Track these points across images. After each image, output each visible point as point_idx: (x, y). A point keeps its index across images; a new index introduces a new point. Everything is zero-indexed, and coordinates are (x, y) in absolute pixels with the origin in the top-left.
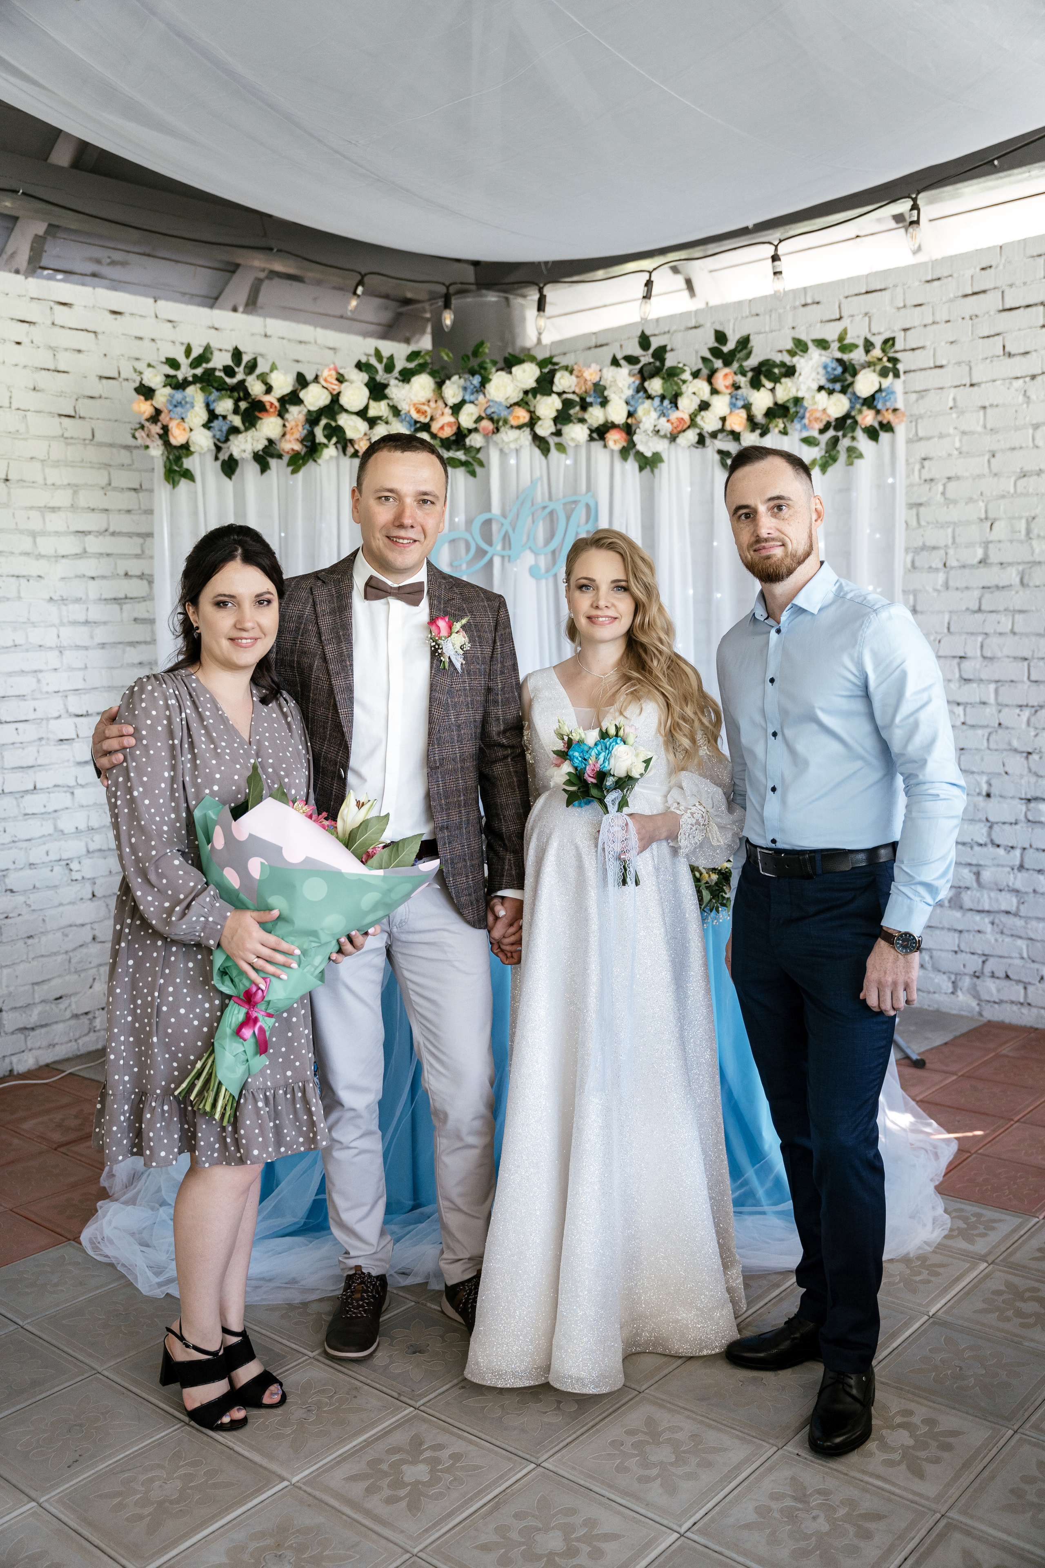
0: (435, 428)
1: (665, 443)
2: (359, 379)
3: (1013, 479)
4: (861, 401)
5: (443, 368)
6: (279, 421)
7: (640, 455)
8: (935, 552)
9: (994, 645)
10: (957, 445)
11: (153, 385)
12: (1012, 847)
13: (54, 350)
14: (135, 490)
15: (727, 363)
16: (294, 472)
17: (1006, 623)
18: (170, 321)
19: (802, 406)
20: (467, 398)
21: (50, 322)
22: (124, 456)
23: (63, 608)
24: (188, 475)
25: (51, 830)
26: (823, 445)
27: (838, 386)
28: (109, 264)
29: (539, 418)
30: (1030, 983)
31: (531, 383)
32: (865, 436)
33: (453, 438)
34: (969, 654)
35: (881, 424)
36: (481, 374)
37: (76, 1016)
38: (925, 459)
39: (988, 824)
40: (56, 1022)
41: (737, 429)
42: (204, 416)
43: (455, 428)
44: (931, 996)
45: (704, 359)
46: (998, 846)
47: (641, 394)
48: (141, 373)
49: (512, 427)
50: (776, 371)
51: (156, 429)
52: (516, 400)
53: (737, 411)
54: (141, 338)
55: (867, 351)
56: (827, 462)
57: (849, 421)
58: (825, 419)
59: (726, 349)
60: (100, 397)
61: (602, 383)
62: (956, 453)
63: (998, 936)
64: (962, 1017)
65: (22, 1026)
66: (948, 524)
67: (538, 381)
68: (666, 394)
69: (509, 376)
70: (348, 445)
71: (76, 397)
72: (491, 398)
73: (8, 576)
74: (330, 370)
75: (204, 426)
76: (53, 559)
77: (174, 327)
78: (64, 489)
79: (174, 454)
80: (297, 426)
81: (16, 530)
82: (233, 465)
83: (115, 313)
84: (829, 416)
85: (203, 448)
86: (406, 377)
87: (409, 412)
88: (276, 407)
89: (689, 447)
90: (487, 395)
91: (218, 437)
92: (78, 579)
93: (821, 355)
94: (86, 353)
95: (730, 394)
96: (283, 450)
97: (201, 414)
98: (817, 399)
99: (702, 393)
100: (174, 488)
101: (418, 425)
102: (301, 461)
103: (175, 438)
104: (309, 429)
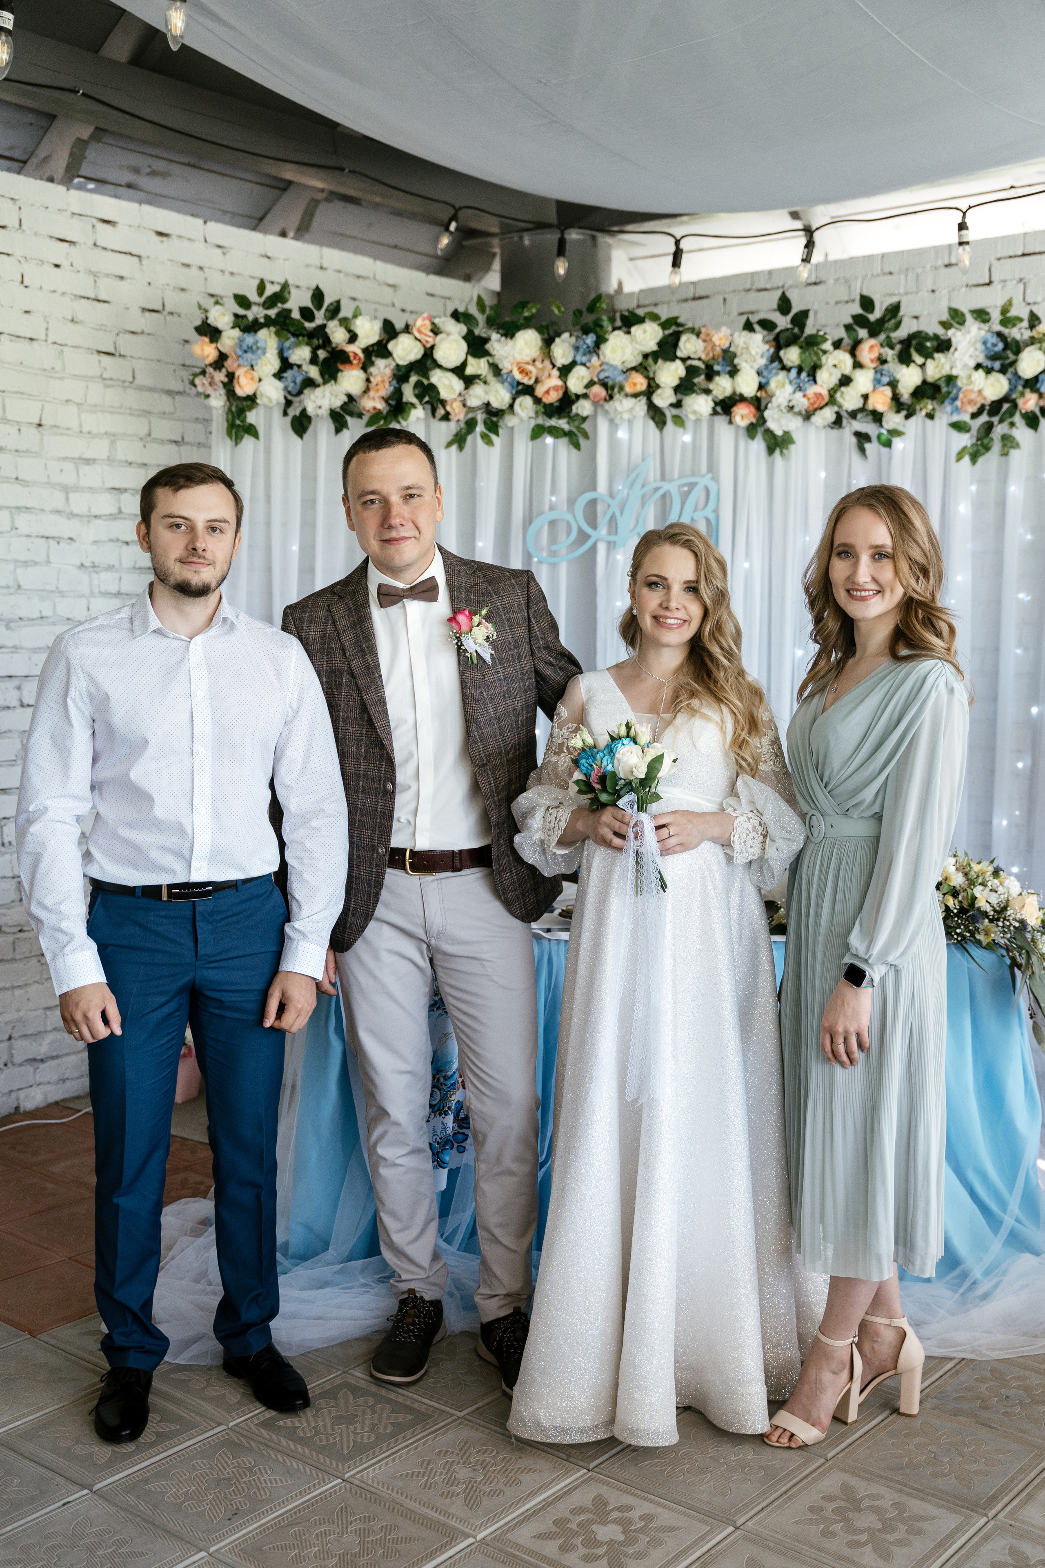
0: (539, 391)
1: (800, 420)
2: (455, 331)
4: (1021, 382)
5: (553, 323)
6: (361, 375)
7: (769, 433)
11: (220, 326)
13: (95, 275)
14: (176, 442)
15: (873, 334)
18: (219, 247)
19: (955, 386)
20: (578, 359)
21: (91, 243)
22: (166, 403)
23: (94, 575)
24: (251, 431)
26: (974, 431)
27: (997, 365)
28: (148, 174)
29: (658, 386)
31: (651, 345)
32: (1025, 423)
33: (557, 404)
35: (1042, 409)
36: (596, 333)
40: (68, 1054)
41: (880, 408)
42: (276, 365)
43: (561, 393)
45: (848, 328)
47: (776, 364)
48: (206, 311)
49: (627, 395)
50: (928, 344)
51: (220, 376)
52: (634, 364)
53: (882, 389)
54: (188, 266)
55: (1032, 327)
56: (979, 450)
57: (1006, 406)
58: (980, 402)
59: (873, 317)
60: (142, 333)
61: (732, 349)
67: (660, 344)
68: (803, 366)
69: (627, 336)
70: (440, 406)
71: (116, 331)
72: (606, 360)
73: (37, 537)
74: (424, 319)
75: (275, 375)
76: (86, 519)
77: (224, 254)
78: (101, 438)
79: (237, 406)
80: (383, 381)
81: (48, 483)
82: (305, 422)
83: (160, 234)
84: (985, 399)
85: (271, 401)
86: (509, 332)
87: (511, 371)
88: (360, 359)
89: (825, 427)
90: (602, 357)
91: (290, 389)
92: (111, 544)
93: (979, 329)
94: (129, 281)
95: (875, 368)
96: (364, 408)
97: (273, 362)
98: (973, 378)
99: (843, 366)
100: (236, 444)
101: (520, 387)
102: (383, 420)
103: (241, 387)
104: (397, 385)
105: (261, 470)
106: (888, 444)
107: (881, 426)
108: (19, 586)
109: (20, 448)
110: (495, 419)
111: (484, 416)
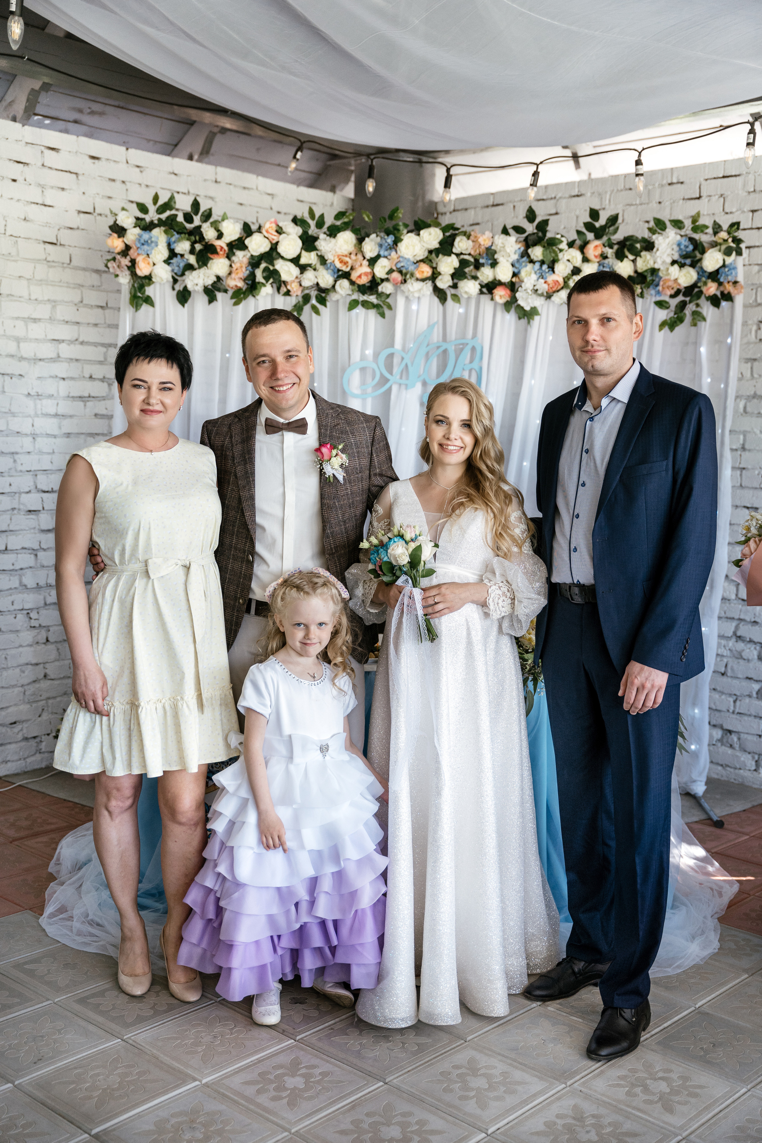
0: (354, 276)
1: (543, 299)
2: (295, 232)
4: (707, 274)
5: (364, 227)
6: (227, 262)
7: (520, 308)
11: (125, 226)
13: (43, 187)
14: (102, 307)
15: (598, 237)
16: (236, 304)
18: (138, 167)
19: (657, 276)
20: (382, 253)
21: (41, 164)
22: (94, 279)
23: (38, 401)
24: (149, 301)
25: (16, 584)
26: (673, 307)
27: (688, 261)
28: (89, 113)
29: (440, 274)
31: (435, 244)
32: (709, 303)
33: (369, 285)
35: (722, 293)
36: (394, 234)
37: (26, 739)
40: (10, 743)
42: (166, 254)
43: (370, 277)
44: (737, 771)
45: (579, 232)
47: (525, 259)
48: (116, 215)
49: (417, 279)
50: (638, 246)
51: (126, 262)
52: (421, 258)
54: (114, 180)
55: (715, 233)
56: (675, 322)
57: (696, 290)
58: (676, 287)
59: (597, 225)
60: (78, 228)
61: (493, 248)
67: (441, 243)
68: (545, 260)
69: (417, 237)
70: (283, 285)
71: (58, 227)
72: (402, 255)
74: (271, 223)
75: (165, 261)
76: (33, 361)
77: (141, 172)
78: (45, 304)
79: (139, 283)
80: (241, 267)
81: (4, 335)
82: (186, 295)
83: (93, 158)
84: (679, 285)
85: (163, 279)
86: (333, 234)
87: (334, 261)
88: (225, 250)
90: (398, 252)
91: (175, 271)
92: (51, 379)
93: (676, 233)
94: (68, 191)
95: (598, 262)
96: (229, 286)
97: (163, 252)
98: (670, 271)
99: (575, 260)
100: (137, 310)
101: (340, 273)
102: (242, 296)
103: (141, 270)
104: (251, 270)
110: (323, 295)
111: (316, 292)
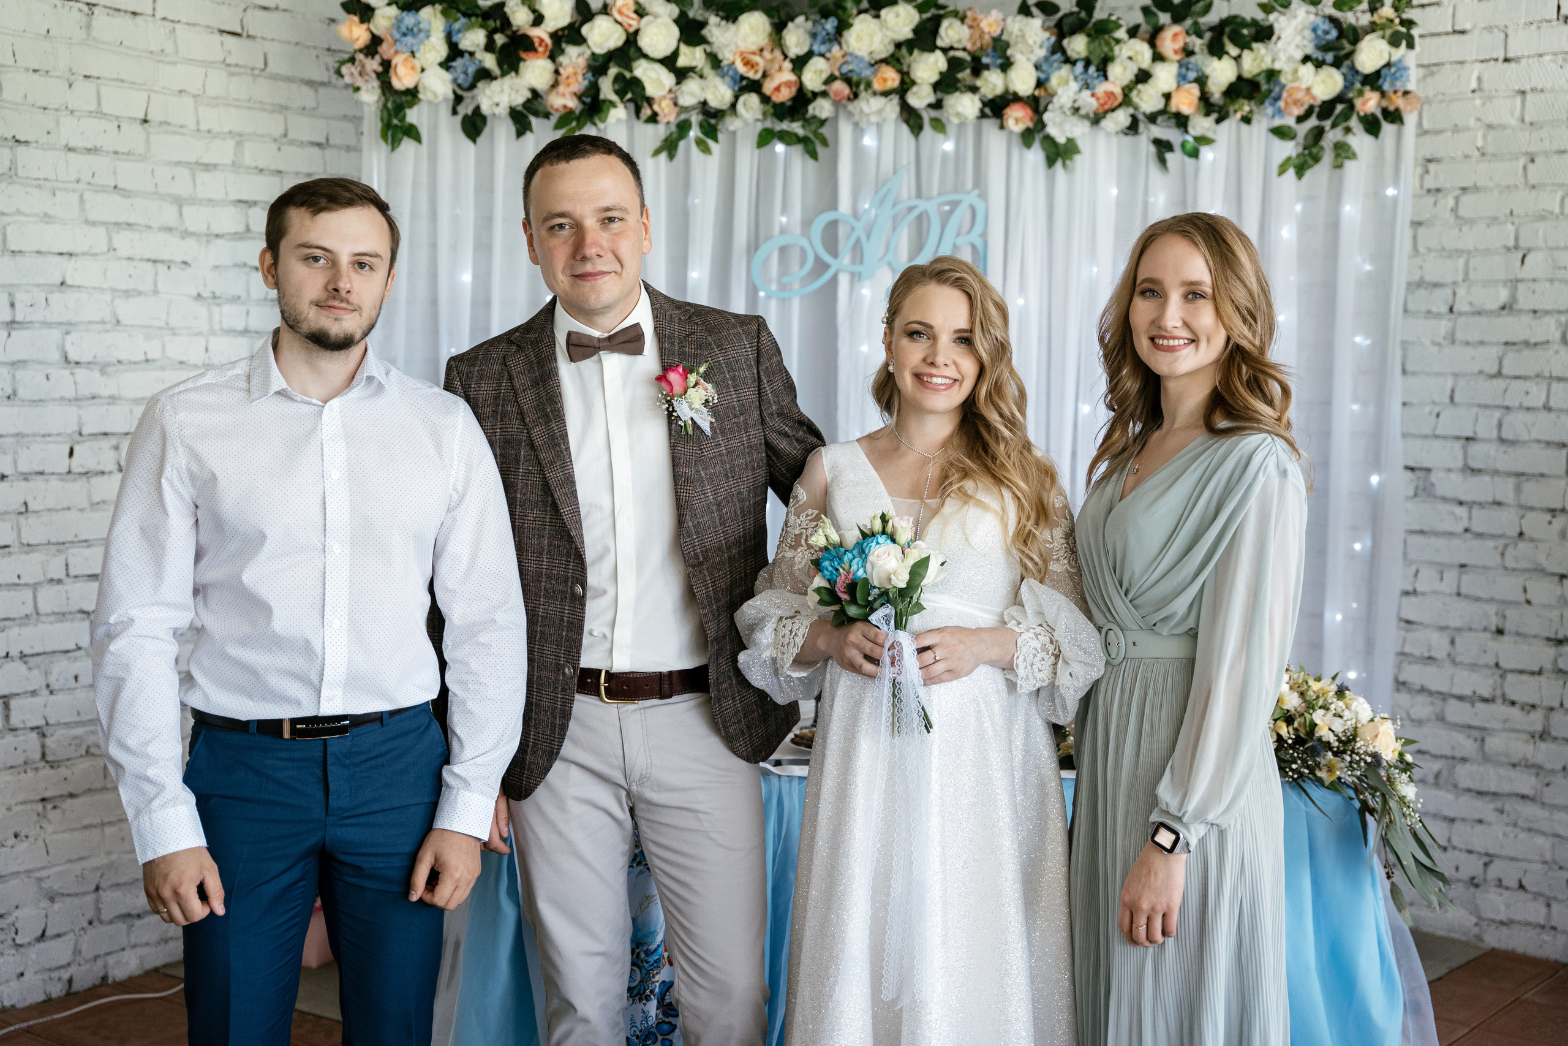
0: (768, 87)
1: (1086, 124)
2: (665, 13)
3: (1559, 195)
4: (1359, 78)
5: (785, 5)
6: (549, 65)
7: (1049, 140)
8: (1438, 292)
9: (1517, 425)
10: (1480, 143)
11: (372, 2)
12: (1533, 706)
14: (319, 145)
15: (1177, 19)
17: (1537, 395)
19: (1278, 82)
20: (816, 48)
22: (306, 96)
23: (215, 309)
24: (412, 132)
26: (1301, 138)
27: (1330, 57)
29: (914, 83)
30: (1555, 898)
31: (905, 32)
32: (1362, 128)
33: (789, 103)
34: (1481, 434)
35: (1384, 110)
36: (837, 16)
38: (1429, 161)
39: (1500, 672)
41: (1186, 110)
42: (443, 51)
43: (794, 90)
45: (1146, 10)
46: (1513, 703)
47: (1058, 56)
49: (875, 94)
50: (1245, 32)
51: (373, 65)
52: (884, 55)
53: (1188, 86)
55: (1373, 10)
56: (1306, 162)
57: (1340, 108)
58: (1308, 102)
60: (277, 8)
61: (1004, 37)
62: (1477, 153)
63: (1509, 829)
64: (1453, 941)
65: (124, 911)
66: (1459, 252)
67: (916, 31)
68: (1092, 58)
69: (876, 21)
70: (645, 104)
71: (243, 6)
72: (851, 50)
73: (141, 260)
75: (441, 65)
76: (204, 239)
78: (224, 139)
79: (394, 102)
80: (576, 74)
81: (156, 193)
82: (479, 122)
84: (1314, 98)
85: (436, 96)
86: (731, 15)
87: (733, 63)
88: (547, 46)
89: (1117, 133)
90: (844, 47)
91: (460, 81)
92: (237, 270)
93: (1308, 12)
95: (1179, 61)
96: (552, 107)
97: (438, 47)
98: (1299, 74)
99: (1140, 58)
100: (393, 149)
101: (744, 83)
102: (574, 124)
103: (399, 79)
104: (592, 79)
105: (424, 179)
106: (1195, 154)
107: (1186, 132)
108: (118, 322)
109: (120, 149)
110: (713, 121)
111: (701, 117)
